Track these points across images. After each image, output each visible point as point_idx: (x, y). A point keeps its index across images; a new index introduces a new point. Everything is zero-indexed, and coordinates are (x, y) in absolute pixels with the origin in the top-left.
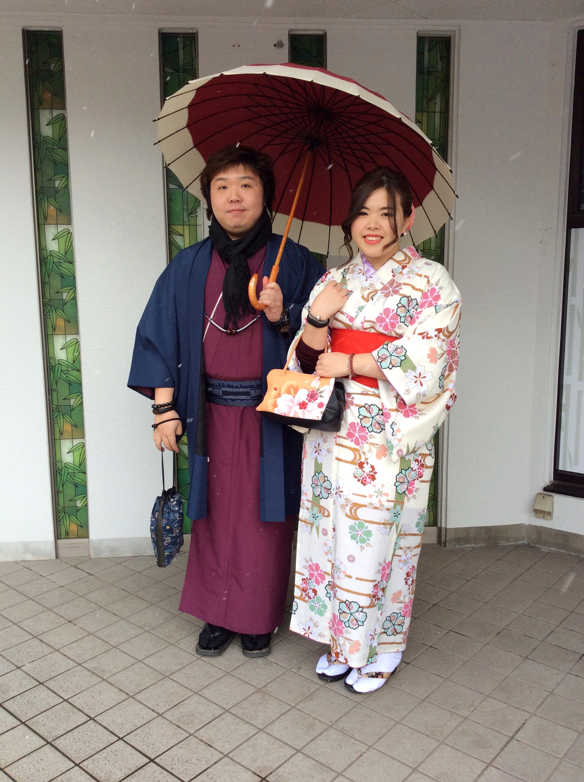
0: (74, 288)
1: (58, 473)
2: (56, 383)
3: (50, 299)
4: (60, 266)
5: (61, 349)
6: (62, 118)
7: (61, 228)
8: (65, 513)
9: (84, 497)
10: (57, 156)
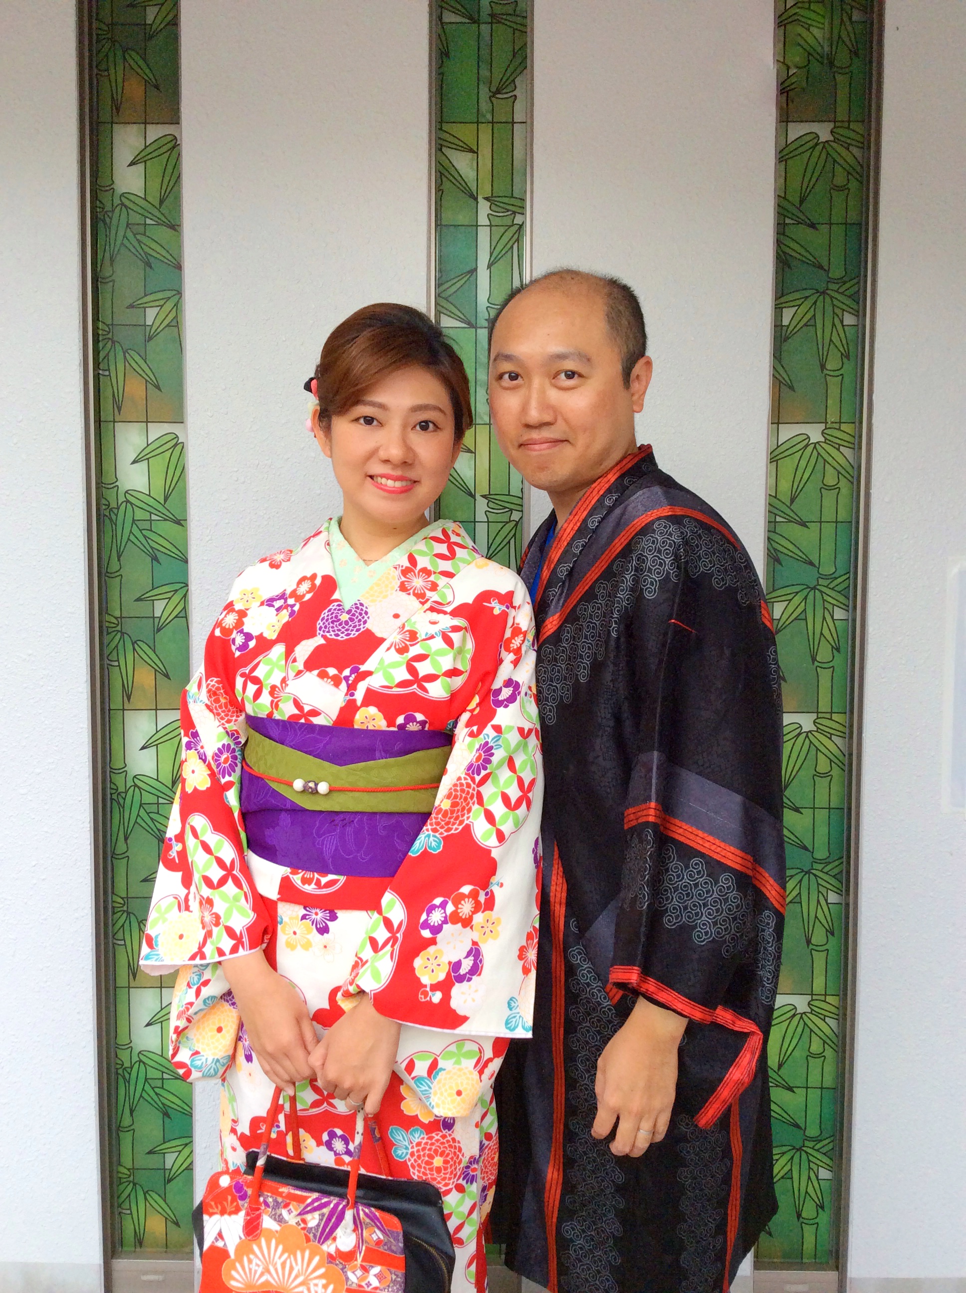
0: (186, 588)
1: (119, 1076)
2: (126, 839)
3: (121, 617)
4: (151, 530)
5: (143, 748)
6: (170, 145)
7: (157, 431)
8: (135, 1184)
9: (186, 1145)
10: (154, 245)
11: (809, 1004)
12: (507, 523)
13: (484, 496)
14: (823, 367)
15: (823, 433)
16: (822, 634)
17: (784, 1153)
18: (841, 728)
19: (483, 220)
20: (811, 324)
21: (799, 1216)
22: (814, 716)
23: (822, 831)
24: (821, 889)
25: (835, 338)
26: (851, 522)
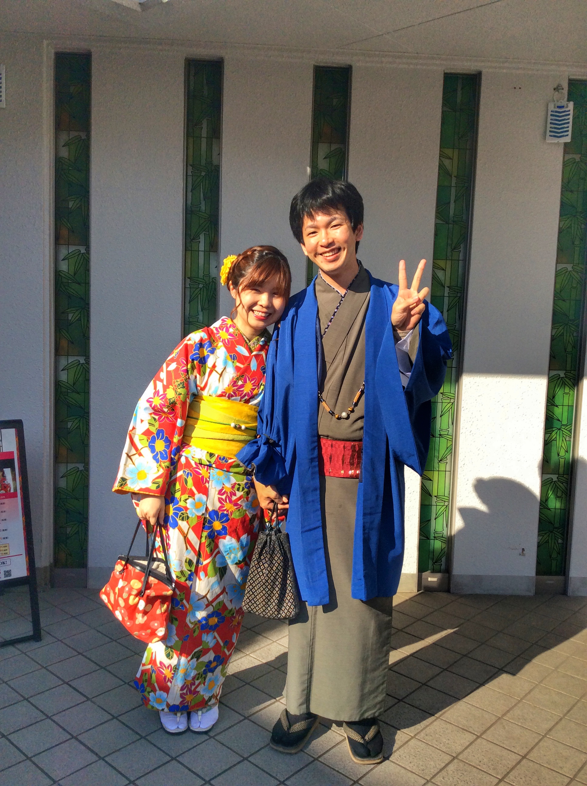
11: (557, 478)
12: (456, 297)
13: (448, 287)
14: (573, 243)
15: (572, 267)
16: (569, 341)
17: (546, 533)
18: (574, 376)
19: (453, 184)
20: (570, 227)
21: (550, 556)
22: (565, 372)
23: (565, 414)
24: (564, 435)
25: (578, 233)
26: (581, 300)
